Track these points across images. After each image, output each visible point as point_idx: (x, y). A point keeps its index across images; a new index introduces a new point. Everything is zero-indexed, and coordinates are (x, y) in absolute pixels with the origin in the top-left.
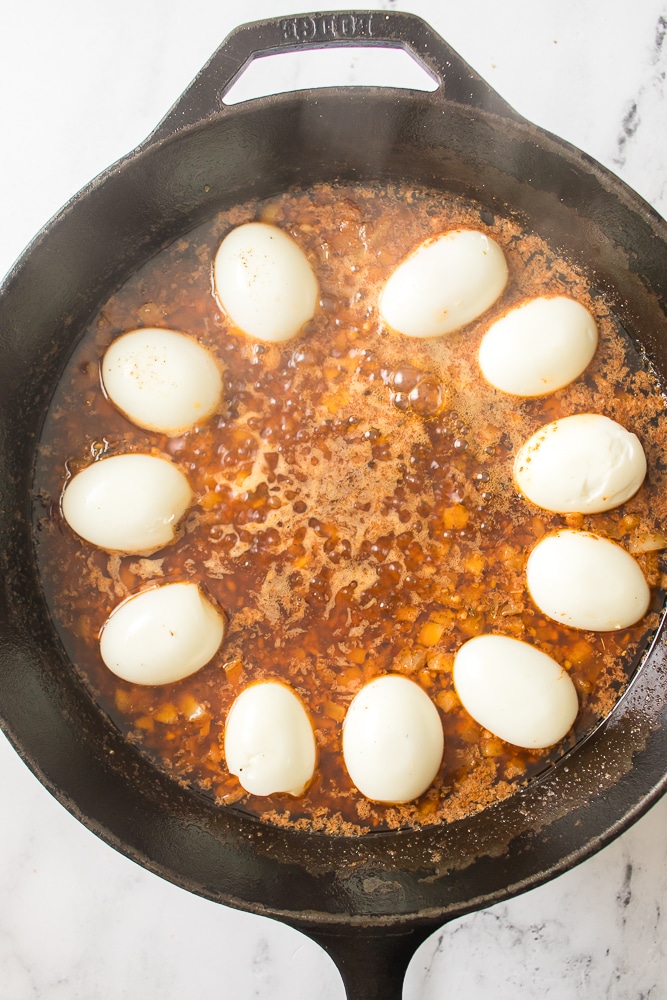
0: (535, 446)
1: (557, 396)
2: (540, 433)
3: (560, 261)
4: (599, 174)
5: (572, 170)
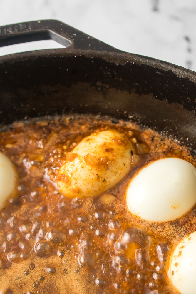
4: (173, 69)
5: (157, 72)
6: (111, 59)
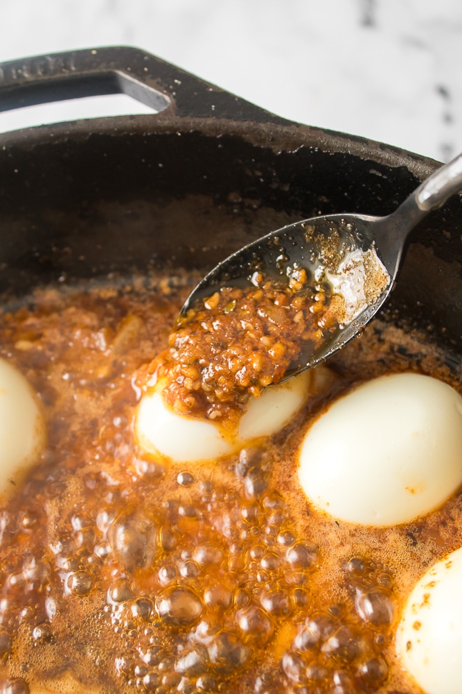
0: (421, 600)
1: (431, 522)
2: (427, 578)
3: (392, 329)
4: (411, 165)
5: (373, 171)
6: (262, 141)
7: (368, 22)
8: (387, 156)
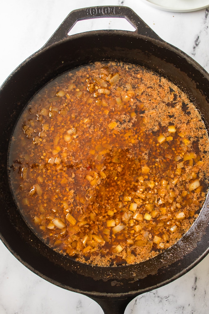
4: (186, 58)
5: (178, 56)
6: (155, 44)
7: (198, 37)
8: (182, 55)
